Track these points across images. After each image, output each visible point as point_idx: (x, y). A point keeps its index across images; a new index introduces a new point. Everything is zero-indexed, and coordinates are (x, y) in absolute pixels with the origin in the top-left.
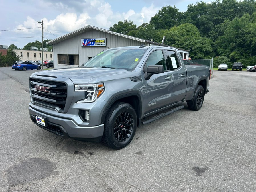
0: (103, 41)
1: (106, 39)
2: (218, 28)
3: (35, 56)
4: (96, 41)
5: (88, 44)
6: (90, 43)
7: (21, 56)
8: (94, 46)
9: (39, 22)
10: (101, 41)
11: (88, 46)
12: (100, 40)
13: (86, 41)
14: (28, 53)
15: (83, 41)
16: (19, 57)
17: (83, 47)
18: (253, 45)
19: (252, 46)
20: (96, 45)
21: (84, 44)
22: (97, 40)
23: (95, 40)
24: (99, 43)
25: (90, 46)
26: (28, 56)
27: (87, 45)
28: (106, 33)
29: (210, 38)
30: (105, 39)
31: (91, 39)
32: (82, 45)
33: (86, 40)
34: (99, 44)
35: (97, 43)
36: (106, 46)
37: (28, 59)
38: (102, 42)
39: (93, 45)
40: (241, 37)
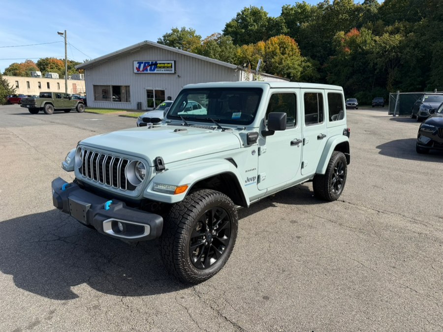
0: (170, 65)
1: (175, 62)
2: (327, 43)
3: (40, 87)
4: (158, 65)
5: (145, 69)
6: (149, 68)
7: (17, 87)
8: (155, 72)
9: (59, 33)
10: (166, 65)
11: (145, 72)
12: (164, 64)
13: (142, 65)
14: (28, 82)
15: (136, 65)
16: (14, 89)
17: (136, 73)
18: (378, 70)
19: (376, 72)
20: (158, 70)
21: (138, 69)
22: (160, 64)
23: (156, 64)
24: (164, 67)
25: (149, 72)
26: (29, 87)
27: (143, 71)
28: (173, 52)
29: (316, 59)
30: (173, 62)
31: (150, 62)
32: (136, 71)
33: (142, 63)
34: (163, 69)
35: (160, 67)
36: (175, 73)
37: (28, 92)
38: (168, 67)
39: (154, 70)
40: (361, 59)
